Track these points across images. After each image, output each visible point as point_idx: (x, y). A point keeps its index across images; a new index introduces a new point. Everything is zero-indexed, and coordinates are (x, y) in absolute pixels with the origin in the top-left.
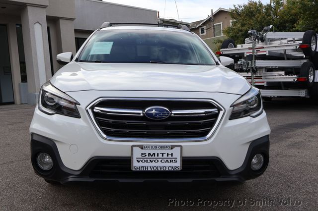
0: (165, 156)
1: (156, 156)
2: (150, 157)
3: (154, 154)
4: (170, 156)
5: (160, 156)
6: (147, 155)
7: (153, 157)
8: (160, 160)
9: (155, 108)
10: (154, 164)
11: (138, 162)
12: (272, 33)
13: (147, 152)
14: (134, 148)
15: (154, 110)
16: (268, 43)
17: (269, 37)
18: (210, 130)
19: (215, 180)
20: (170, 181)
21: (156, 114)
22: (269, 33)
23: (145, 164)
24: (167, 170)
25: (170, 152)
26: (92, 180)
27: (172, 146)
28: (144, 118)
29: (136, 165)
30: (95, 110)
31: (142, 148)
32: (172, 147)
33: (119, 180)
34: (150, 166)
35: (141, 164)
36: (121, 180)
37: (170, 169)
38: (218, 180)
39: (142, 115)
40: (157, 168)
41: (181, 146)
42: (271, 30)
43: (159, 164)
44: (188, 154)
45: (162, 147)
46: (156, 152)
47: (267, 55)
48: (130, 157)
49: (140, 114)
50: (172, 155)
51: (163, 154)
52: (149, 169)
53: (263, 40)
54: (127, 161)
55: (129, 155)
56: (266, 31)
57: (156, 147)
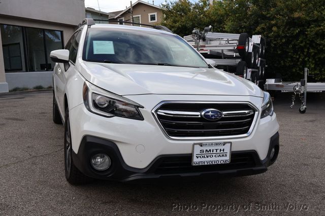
0: (218, 151)
1: (211, 152)
2: (207, 153)
3: (210, 150)
4: (222, 152)
5: (215, 151)
6: (205, 151)
7: (209, 153)
8: (214, 155)
9: (211, 111)
10: (209, 159)
11: (198, 158)
12: (210, 33)
13: (204, 148)
14: (195, 146)
15: (210, 113)
16: (209, 42)
17: (209, 37)
18: (249, 128)
19: (252, 170)
20: (220, 172)
21: (212, 116)
22: (209, 33)
23: (203, 160)
24: (219, 163)
25: (222, 147)
26: (158, 176)
27: (224, 142)
28: (201, 119)
29: (196, 160)
30: (159, 113)
31: (201, 146)
32: (224, 144)
33: (180, 175)
34: (207, 160)
35: (200, 160)
36: (182, 175)
37: (222, 162)
38: (254, 168)
39: (200, 116)
40: (212, 162)
41: (231, 143)
42: (210, 30)
43: (214, 159)
44: (236, 148)
45: (217, 144)
46: (211, 148)
47: (209, 53)
48: (191, 154)
49: (198, 115)
50: (223, 150)
51: (217, 150)
52: (206, 164)
53: (204, 39)
54: (189, 157)
55: (190, 152)
56: (207, 31)
57: (212, 144)
